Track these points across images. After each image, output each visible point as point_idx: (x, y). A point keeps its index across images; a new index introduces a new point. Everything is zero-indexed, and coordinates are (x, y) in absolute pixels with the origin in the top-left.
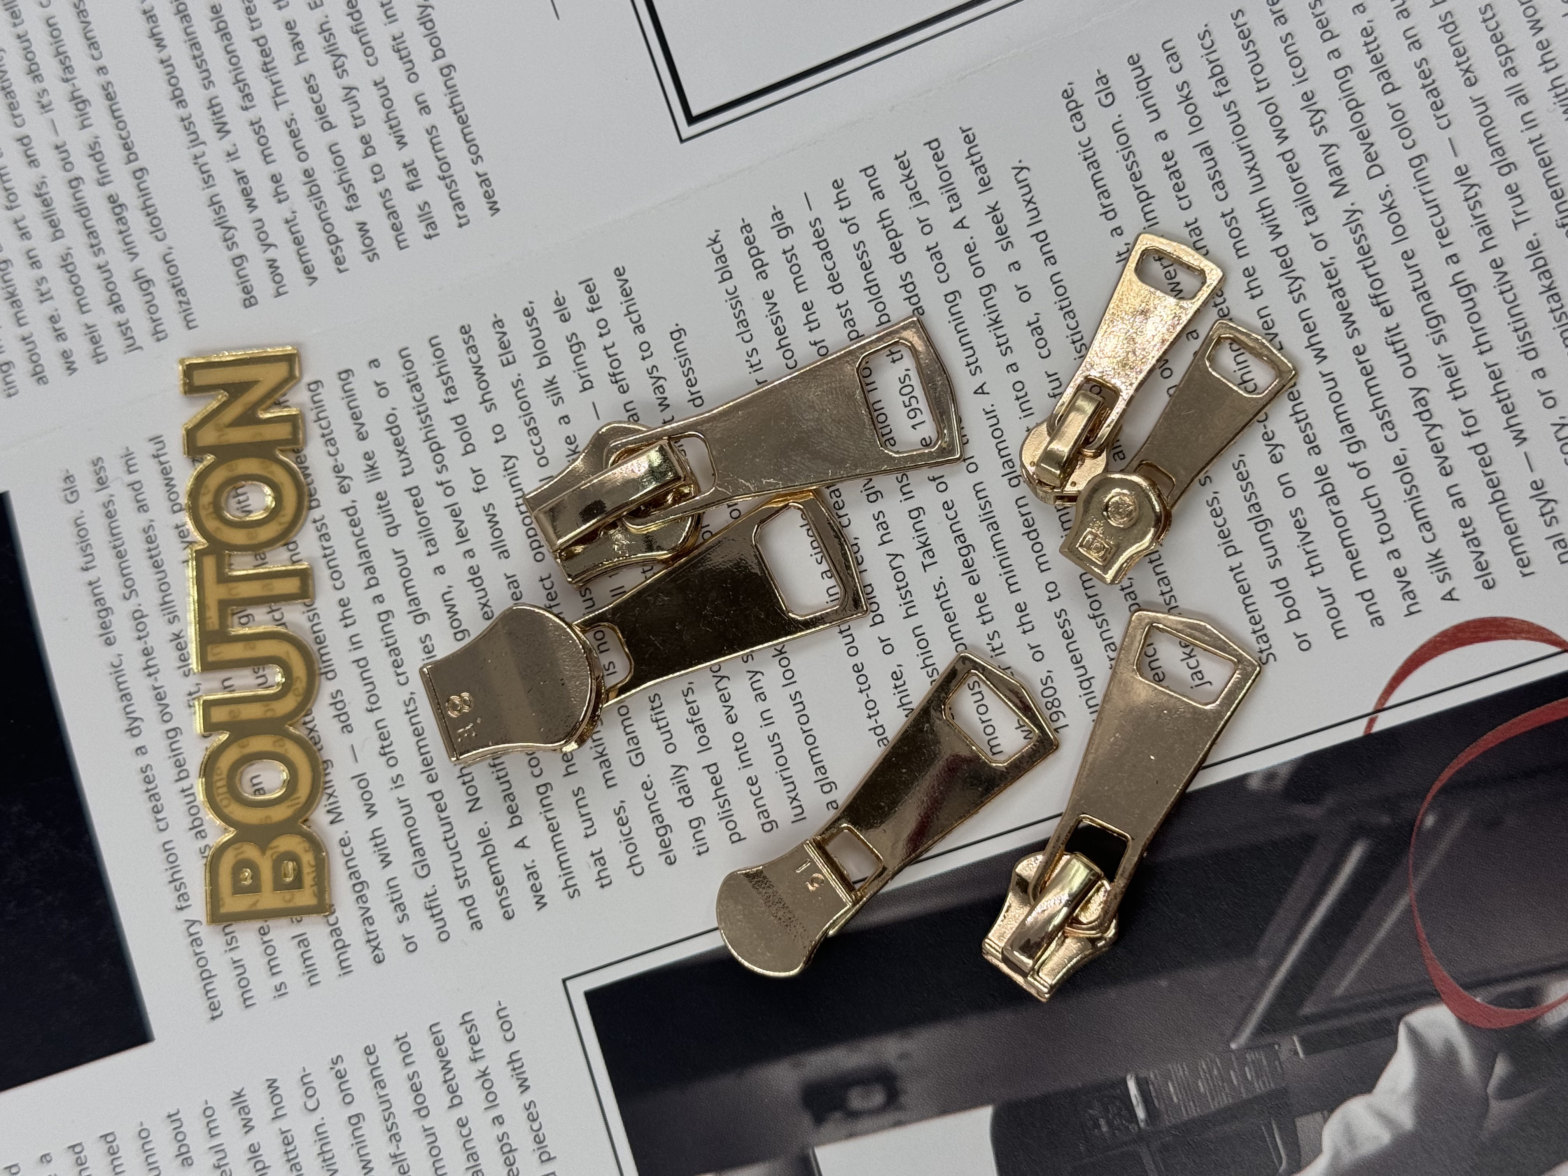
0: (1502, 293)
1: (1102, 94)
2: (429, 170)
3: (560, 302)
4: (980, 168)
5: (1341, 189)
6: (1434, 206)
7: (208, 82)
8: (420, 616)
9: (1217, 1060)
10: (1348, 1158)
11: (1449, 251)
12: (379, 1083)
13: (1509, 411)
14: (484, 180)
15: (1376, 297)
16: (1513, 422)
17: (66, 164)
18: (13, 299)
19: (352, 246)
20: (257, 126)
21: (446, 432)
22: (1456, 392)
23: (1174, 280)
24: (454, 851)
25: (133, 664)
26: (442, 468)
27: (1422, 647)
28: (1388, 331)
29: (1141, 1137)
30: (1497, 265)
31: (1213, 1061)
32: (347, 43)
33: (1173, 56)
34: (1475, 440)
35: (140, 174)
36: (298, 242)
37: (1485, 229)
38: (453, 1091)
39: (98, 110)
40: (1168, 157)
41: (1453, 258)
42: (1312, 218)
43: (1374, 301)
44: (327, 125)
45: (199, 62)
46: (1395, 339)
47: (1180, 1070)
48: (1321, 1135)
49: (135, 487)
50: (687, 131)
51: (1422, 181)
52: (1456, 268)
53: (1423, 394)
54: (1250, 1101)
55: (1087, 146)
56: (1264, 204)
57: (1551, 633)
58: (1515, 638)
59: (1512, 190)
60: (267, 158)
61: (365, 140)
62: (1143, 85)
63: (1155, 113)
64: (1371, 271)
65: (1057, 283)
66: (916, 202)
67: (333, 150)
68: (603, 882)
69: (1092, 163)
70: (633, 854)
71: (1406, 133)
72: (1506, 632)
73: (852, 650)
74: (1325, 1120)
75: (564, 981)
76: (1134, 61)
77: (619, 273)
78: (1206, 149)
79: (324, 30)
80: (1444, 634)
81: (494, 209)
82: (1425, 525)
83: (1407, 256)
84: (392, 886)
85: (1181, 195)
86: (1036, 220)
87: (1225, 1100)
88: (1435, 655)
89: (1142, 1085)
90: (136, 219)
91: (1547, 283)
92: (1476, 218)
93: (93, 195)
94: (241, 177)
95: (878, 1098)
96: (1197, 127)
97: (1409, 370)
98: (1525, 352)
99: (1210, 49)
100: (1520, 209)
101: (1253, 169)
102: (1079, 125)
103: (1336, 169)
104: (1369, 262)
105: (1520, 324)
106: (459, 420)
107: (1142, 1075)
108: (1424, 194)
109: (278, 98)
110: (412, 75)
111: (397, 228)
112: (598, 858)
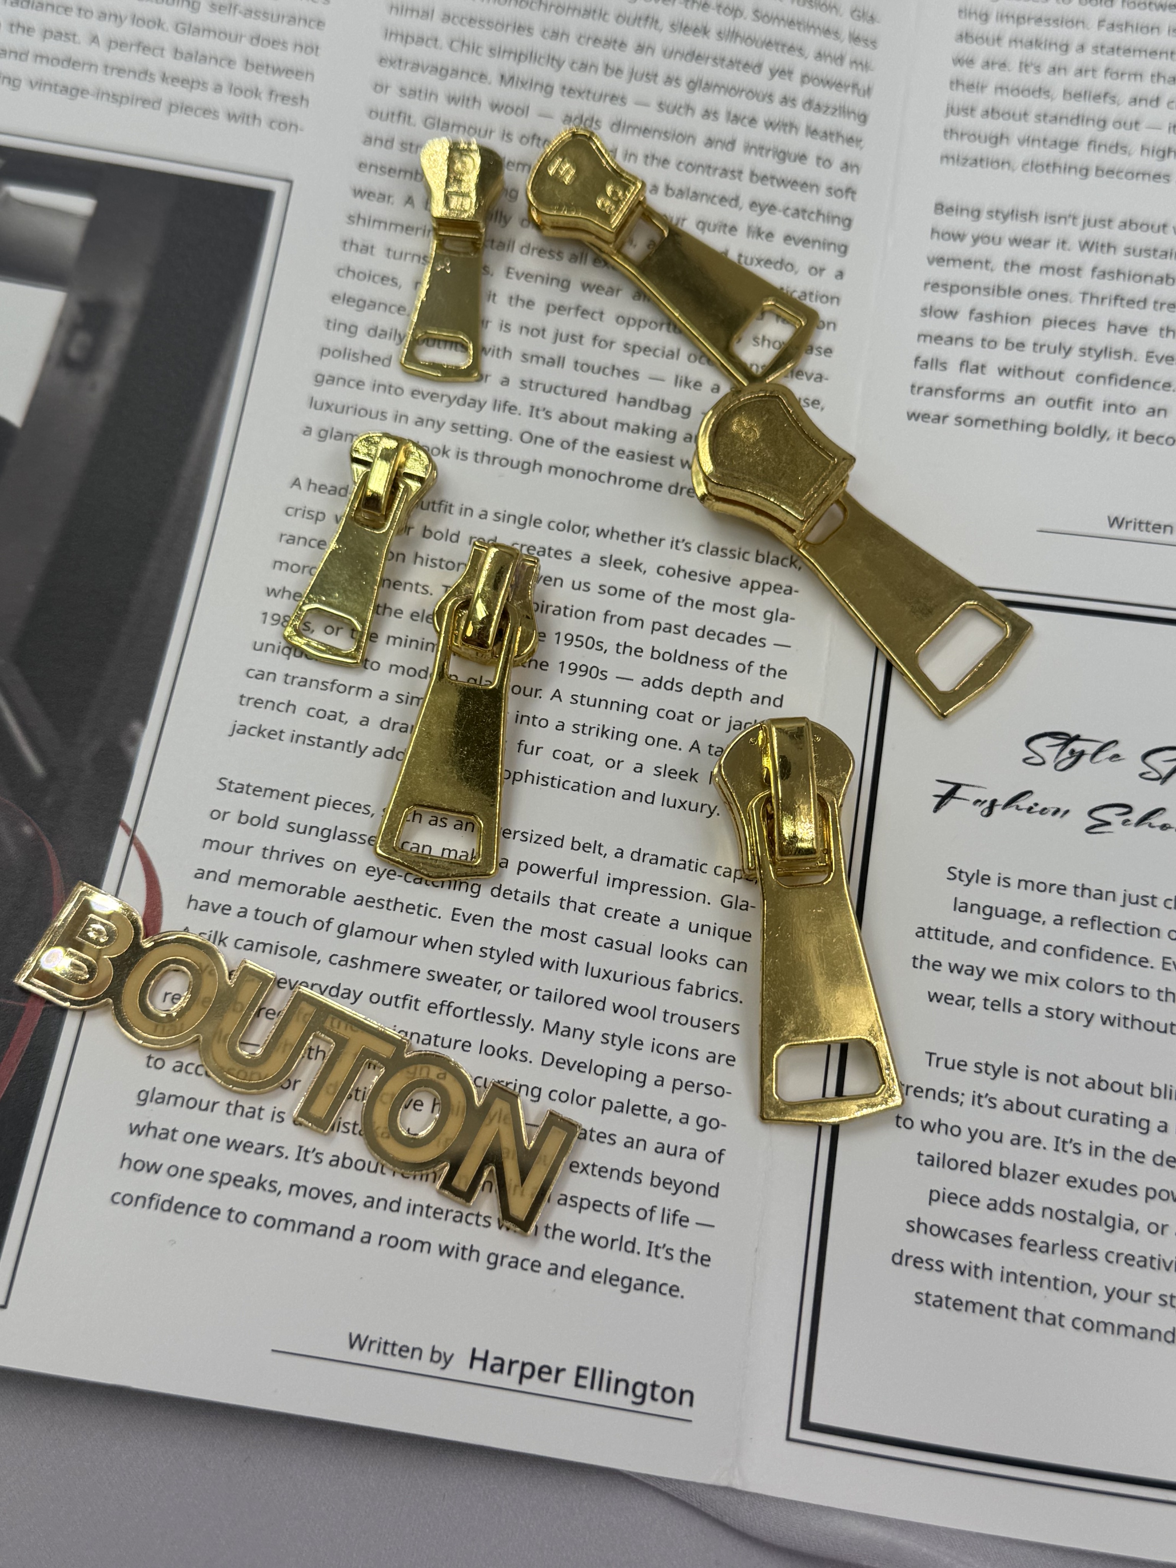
2: (971, 382)
5: (550, 1027)
7: (1130, 251)
12: (292, 20)
14: (939, 419)
17: (1120, 124)
19: (942, 300)
20: (1076, 271)
23: (555, 873)
28: (417, 1001)
32: (1106, 366)
33: (732, 965)
35: (1084, 172)
36: (967, 263)
38: (258, 67)
39: (1151, 164)
40: (655, 920)
42: (540, 996)
43: (447, 1004)
44: (1048, 323)
46: (407, 1002)
49: (839, 59)
56: (573, 967)
61: (1020, 345)
62: (723, 933)
63: (695, 930)
64: (471, 1014)
65: (607, 791)
67: (1026, 319)
68: (347, 244)
69: (685, 864)
70: (356, 275)
71: (564, 1097)
75: (291, 182)
78: (644, 950)
79: (1126, 354)
81: (912, 416)
85: (619, 914)
86: (665, 801)
90: (1049, 155)
93: (1087, 132)
94: (1041, 243)
95: (74, 353)
96: (664, 954)
97: (377, 999)
99: (720, 995)
101: (607, 975)
103: (567, 1032)
104: (479, 1016)
109: (1089, 296)
110: (1053, 402)
111: (938, 338)
112: (367, 249)
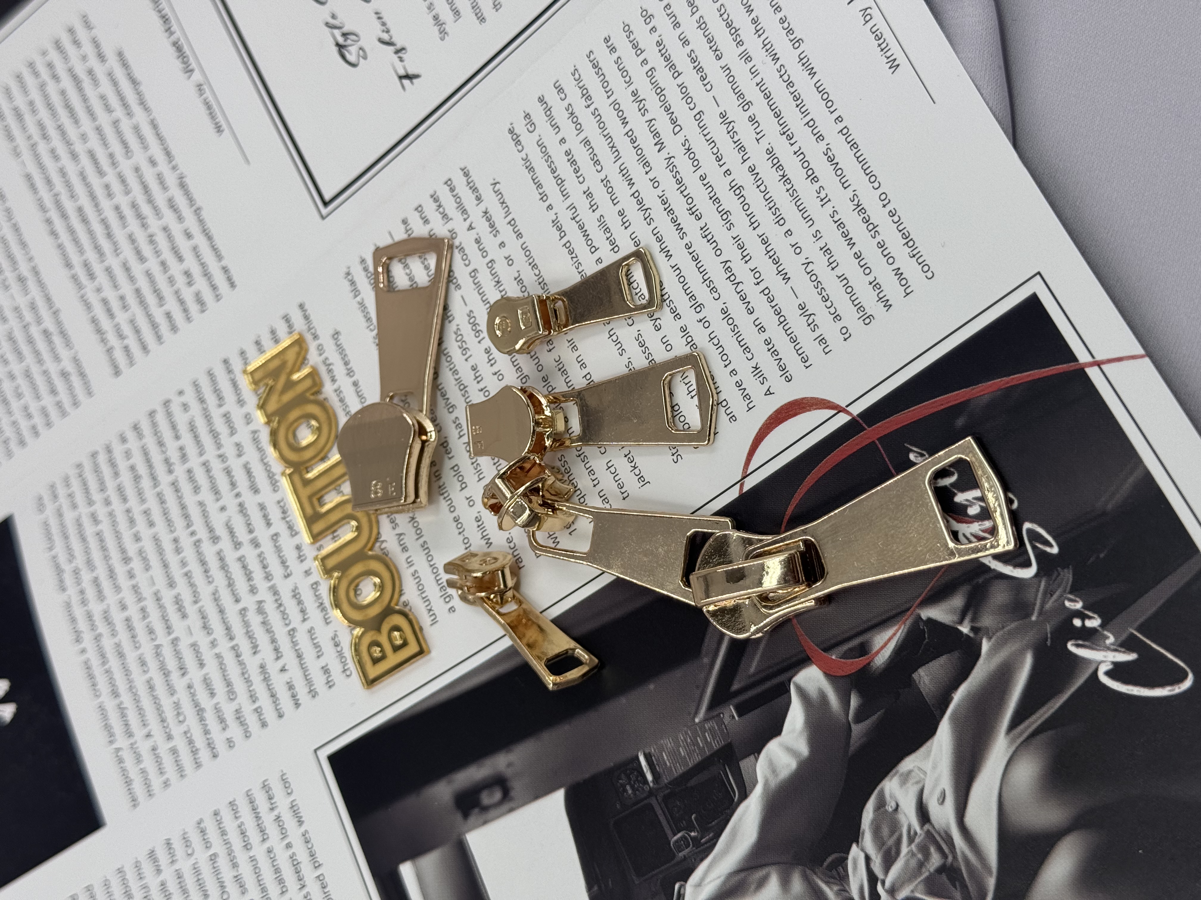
0: (758, 187)
1: (529, 126)
2: (196, 271)
3: (273, 332)
4: (474, 190)
5: (660, 145)
6: (711, 142)
7: (81, 252)
8: (215, 539)
9: (689, 732)
10: (774, 783)
11: (724, 168)
12: (223, 833)
13: (776, 262)
14: (225, 270)
15: (691, 209)
16: (780, 269)
17: (21, 317)
18: (6, 402)
19: (164, 328)
20: (108, 270)
21: (220, 426)
22: (746, 258)
23: (584, 229)
24: (248, 681)
25: (75, 600)
26: (219, 446)
27: (760, 429)
28: (702, 229)
29: (651, 793)
30: (752, 169)
31: (686, 733)
32: (146, 209)
33: (560, 90)
34: (762, 286)
35: (56, 313)
36: (137, 331)
37: (742, 148)
38: (262, 831)
39: (31, 284)
40: (568, 153)
41: (728, 172)
42: (649, 169)
43: (690, 212)
44: (142, 259)
45: (76, 241)
46: (706, 233)
47: (668, 743)
48: (755, 771)
49: (71, 496)
50: (324, 211)
51: (703, 128)
52: (730, 178)
53: (728, 264)
54: (712, 755)
55: (526, 160)
56: (622, 168)
57: (829, 402)
58: (809, 410)
59: (752, 119)
60: (116, 287)
61: (163, 264)
62: (548, 113)
63: (556, 127)
64: (685, 193)
65: (525, 249)
66: (446, 221)
67: (148, 274)
68: (330, 684)
69: (531, 169)
71: (689, 100)
72: (804, 408)
73: (452, 508)
74: (757, 759)
75: (316, 751)
76: (541, 100)
77: (301, 306)
78: (586, 142)
79: (134, 206)
80: (770, 418)
81: (232, 285)
82: (746, 349)
83: (703, 178)
84: (217, 709)
85: (578, 174)
86: (508, 213)
87: (698, 759)
88: (768, 433)
89: (648, 757)
90: (57, 340)
91: (781, 173)
92: (735, 143)
93: (35, 331)
94: (105, 302)
95: (498, 795)
96: (580, 130)
97: (718, 252)
98: (778, 221)
99: (579, 80)
100: (758, 130)
101: (613, 147)
102: (520, 148)
103: (656, 134)
104: (683, 188)
105: (772, 204)
106: (226, 416)
107: (647, 751)
108: (705, 136)
109: (116, 251)
110: (180, 219)
111: (185, 310)
112: (326, 670)
